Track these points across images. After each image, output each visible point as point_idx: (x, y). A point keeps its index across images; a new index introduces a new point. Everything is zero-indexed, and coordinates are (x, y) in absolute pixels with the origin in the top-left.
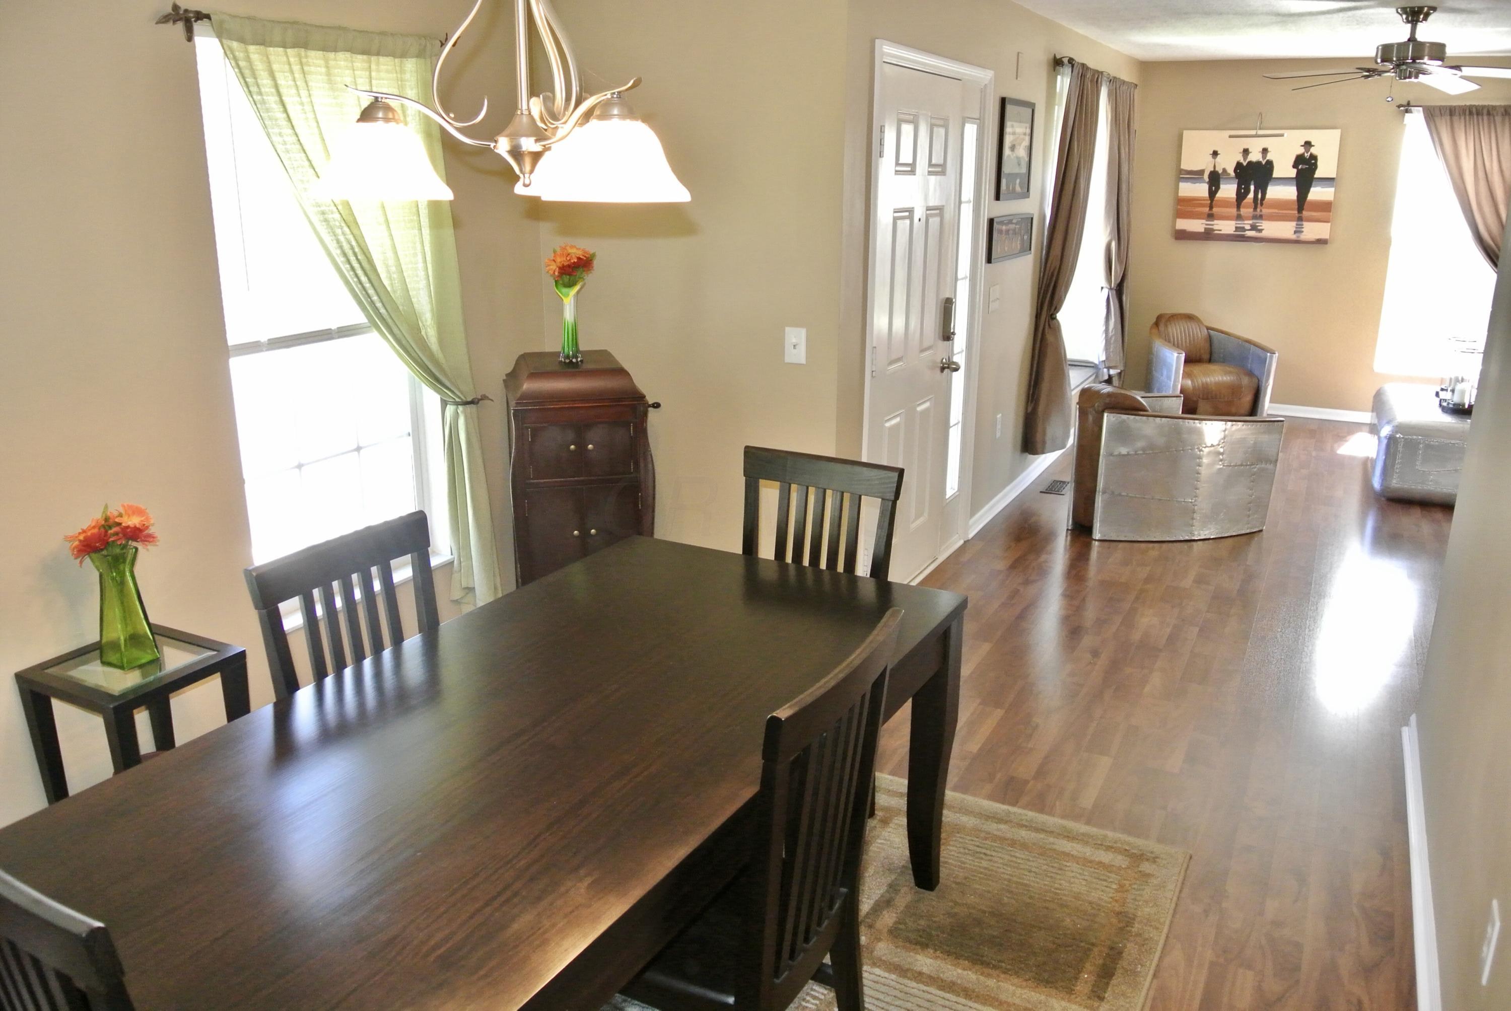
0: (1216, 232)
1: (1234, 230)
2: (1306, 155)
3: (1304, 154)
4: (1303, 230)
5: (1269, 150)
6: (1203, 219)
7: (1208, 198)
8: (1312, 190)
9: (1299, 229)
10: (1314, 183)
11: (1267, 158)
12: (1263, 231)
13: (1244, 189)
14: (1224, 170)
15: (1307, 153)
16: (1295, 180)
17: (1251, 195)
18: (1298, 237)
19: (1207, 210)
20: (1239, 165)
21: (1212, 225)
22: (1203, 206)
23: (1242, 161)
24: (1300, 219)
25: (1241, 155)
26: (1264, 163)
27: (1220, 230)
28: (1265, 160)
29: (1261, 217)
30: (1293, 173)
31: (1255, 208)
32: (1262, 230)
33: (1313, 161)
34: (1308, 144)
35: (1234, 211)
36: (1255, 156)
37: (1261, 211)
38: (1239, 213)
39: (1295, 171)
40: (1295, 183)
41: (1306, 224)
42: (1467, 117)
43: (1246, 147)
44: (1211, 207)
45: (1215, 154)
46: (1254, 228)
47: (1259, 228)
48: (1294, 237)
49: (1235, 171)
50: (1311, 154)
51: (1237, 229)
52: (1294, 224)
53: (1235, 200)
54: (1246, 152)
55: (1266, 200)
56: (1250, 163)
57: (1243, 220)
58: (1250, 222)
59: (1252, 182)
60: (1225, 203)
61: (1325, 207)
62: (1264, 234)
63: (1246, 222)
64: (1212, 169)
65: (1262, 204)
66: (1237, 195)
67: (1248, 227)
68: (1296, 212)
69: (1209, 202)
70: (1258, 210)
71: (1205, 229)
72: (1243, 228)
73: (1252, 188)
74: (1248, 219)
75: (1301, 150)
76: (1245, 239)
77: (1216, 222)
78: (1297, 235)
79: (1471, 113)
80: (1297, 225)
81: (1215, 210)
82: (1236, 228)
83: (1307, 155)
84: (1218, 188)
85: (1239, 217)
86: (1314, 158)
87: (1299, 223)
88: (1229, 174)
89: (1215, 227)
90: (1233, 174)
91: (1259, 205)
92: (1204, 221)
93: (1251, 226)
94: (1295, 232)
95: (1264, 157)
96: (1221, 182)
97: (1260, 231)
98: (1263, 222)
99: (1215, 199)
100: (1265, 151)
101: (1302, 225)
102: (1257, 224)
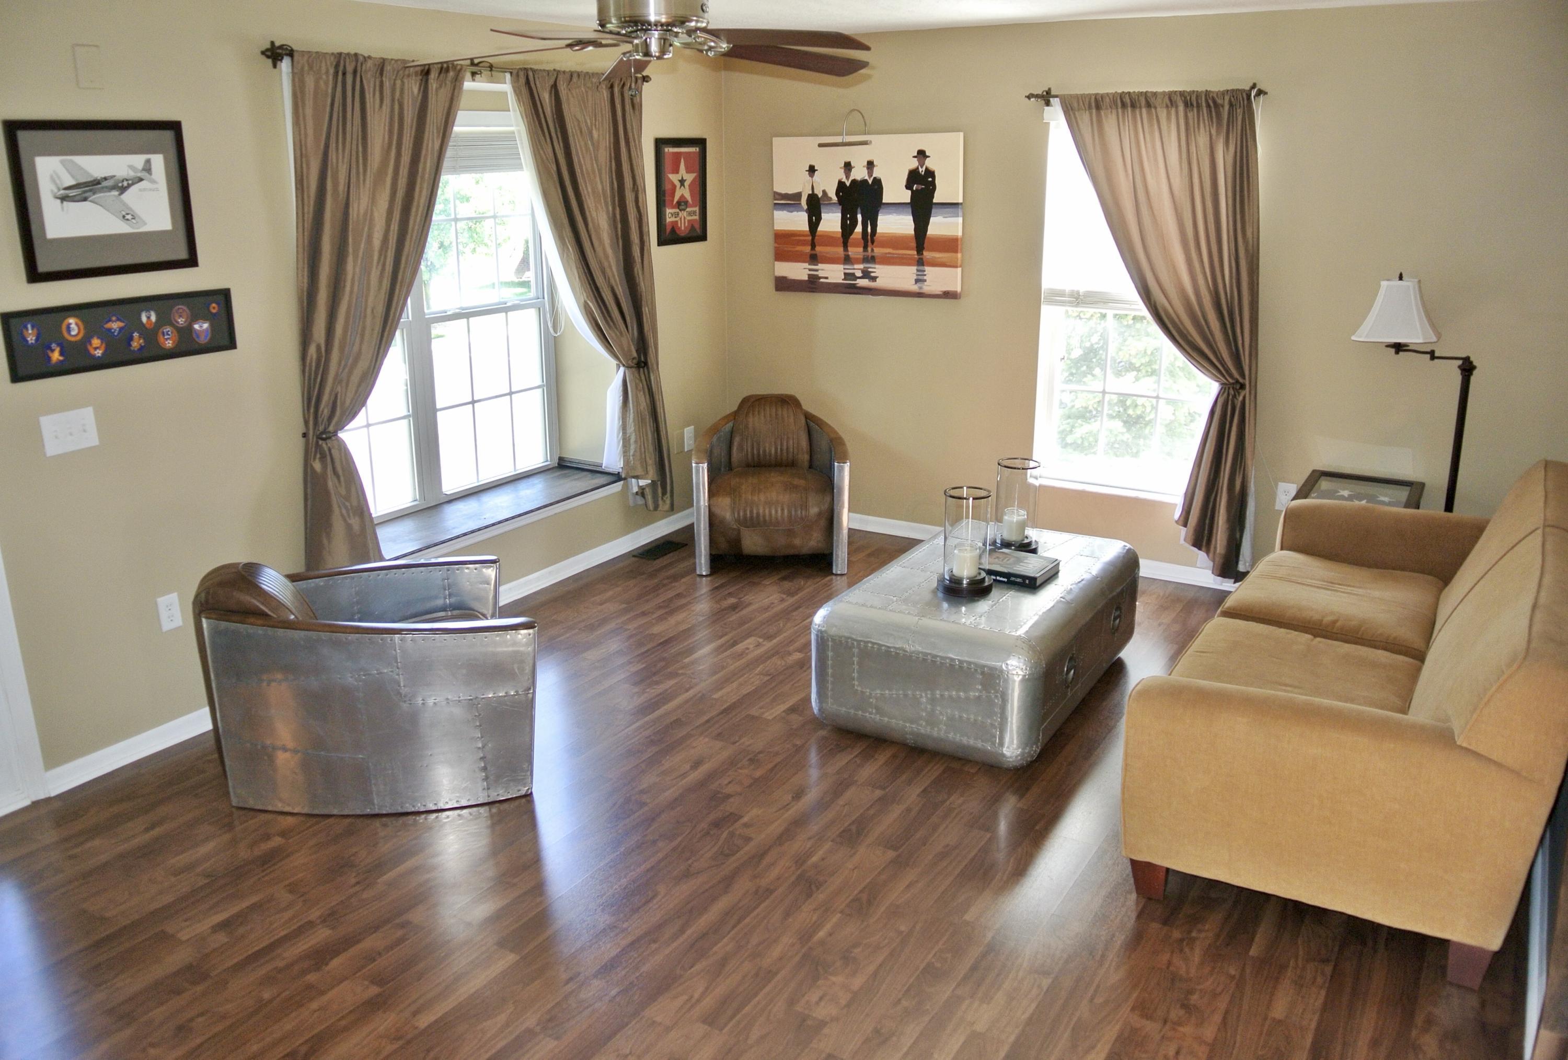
0: (822, 280)
1: (843, 277)
2: (920, 170)
3: (918, 168)
4: (925, 278)
5: (875, 163)
6: (804, 262)
7: (809, 233)
8: (933, 220)
9: (920, 277)
10: (933, 211)
11: (874, 175)
12: (877, 280)
13: (849, 219)
14: (824, 192)
15: (922, 167)
16: (910, 206)
17: (859, 229)
18: (921, 288)
19: (807, 249)
20: (841, 184)
21: (817, 270)
22: (804, 243)
23: (844, 180)
24: (921, 262)
25: (843, 170)
26: (870, 182)
27: (827, 278)
28: (872, 179)
29: (872, 260)
30: (906, 196)
31: (865, 247)
32: (876, 277)
33: (930, 179)
34: (922, 154)
35: (840, 250)
36: (859, 173)
37: (872, 250)
38: (846, 253)
39: (909, 192)
40: (910, 210)
41: (928, 269)
42: (1120, 110)
43: (848, 160)
44: (813, 246)
45: (812, 170)
46: (866, 274)
47: (873, 274)
48: (915, 288)
49: (837, 194)
50: (927, 170)
51: (847, 276)
52: (914, 269)
53: (840, 235)
54: (848, 167)
55: (877, 235)
56: (854, 182)
57: (853, 264)
58: (861, 266)
59: (859, 210)
60: (829, 239)
61: (950, 245)
62: (880, 283)
63: (856, 266)
64: (811, 192)
65: (873, 242)
66: (842, 228)
67: (859, 274)
68: (915, 253)
69: (810, 238)
70: (869, 249)
71: (809, 275)
72: (853, 274)
73: (859, 217)
74: (858, 261)
75: (914, 164)
76: (856, 291)
77: (820, 266)
78: (919, 285)
79: (1124, 105)
80: (918, 270)
81: (818, 249)
82: (845, 274)
83: (922, 170)
84: (819, 219)
85: (847, 260)
86: (930, 173)
87: (921, 268)
88: (831, 199)
89: (820, 274)
90: (835, 199)
91: (870, 243)
92: (806, 265)
93: (863, 272)
94: (917, 281)
95: (870, 174)
96: (822, 210)
97: (874, 279)
98: (877, 266)
99: (818, 233)
100: (870, 165)
101: (924, 271)
102: (870, 270)
